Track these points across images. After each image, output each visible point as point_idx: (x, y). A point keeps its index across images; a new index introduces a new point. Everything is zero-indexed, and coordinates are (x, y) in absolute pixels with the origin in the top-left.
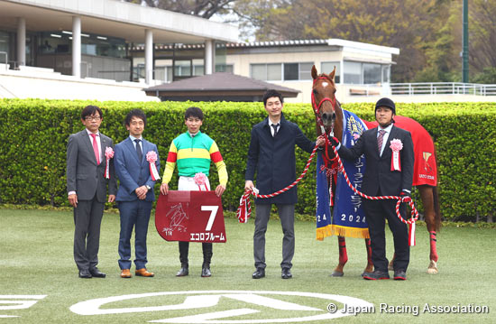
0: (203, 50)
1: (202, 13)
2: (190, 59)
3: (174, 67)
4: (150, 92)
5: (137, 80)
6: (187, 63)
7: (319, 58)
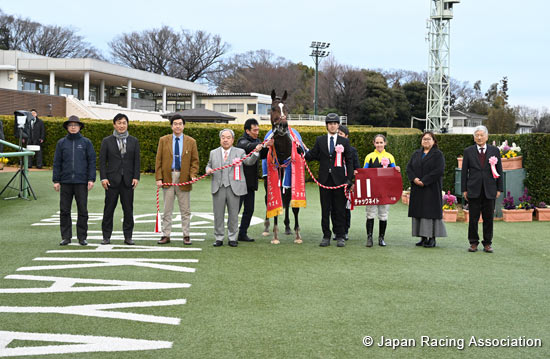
1: (190, 79)
2: (184, 101)
4: (164, 117)
5: (158, 111)
6: (182, 103)
7: (246, 102)
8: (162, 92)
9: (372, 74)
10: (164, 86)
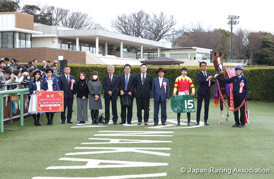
0: (157, 50)
1: (156, 39)
3: (149, 55)
5: (138, 59)
6: (152, 54)
7: (189, 52)
8: (140, 48)
9: (266, 34)
10: (141, 44)
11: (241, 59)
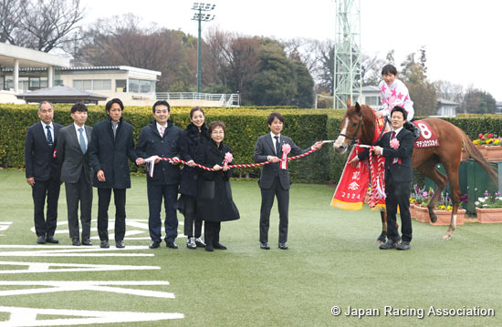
0: (47, 71)
1: (43, 49)
2: (39, 77)
3: (29, 81)
4: (19, 97)
5: (8, 89)
6: (37, 79)
7: (114, 77)
8: (13, 67)
9: (268, 41)
10: (15, 59)
11: (220, 91)
